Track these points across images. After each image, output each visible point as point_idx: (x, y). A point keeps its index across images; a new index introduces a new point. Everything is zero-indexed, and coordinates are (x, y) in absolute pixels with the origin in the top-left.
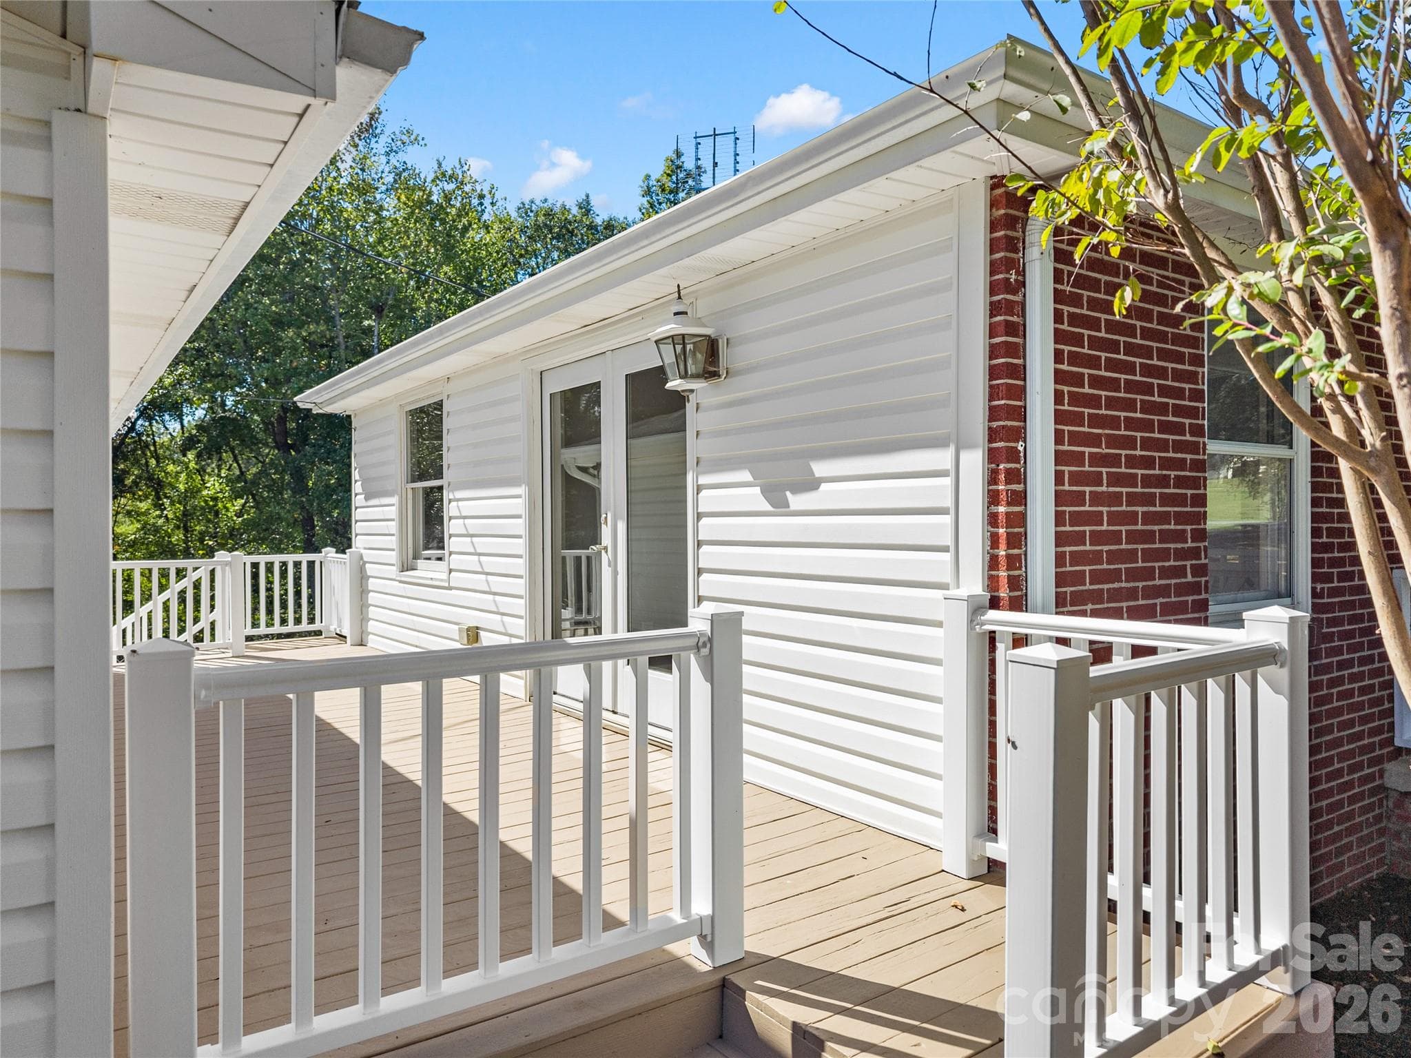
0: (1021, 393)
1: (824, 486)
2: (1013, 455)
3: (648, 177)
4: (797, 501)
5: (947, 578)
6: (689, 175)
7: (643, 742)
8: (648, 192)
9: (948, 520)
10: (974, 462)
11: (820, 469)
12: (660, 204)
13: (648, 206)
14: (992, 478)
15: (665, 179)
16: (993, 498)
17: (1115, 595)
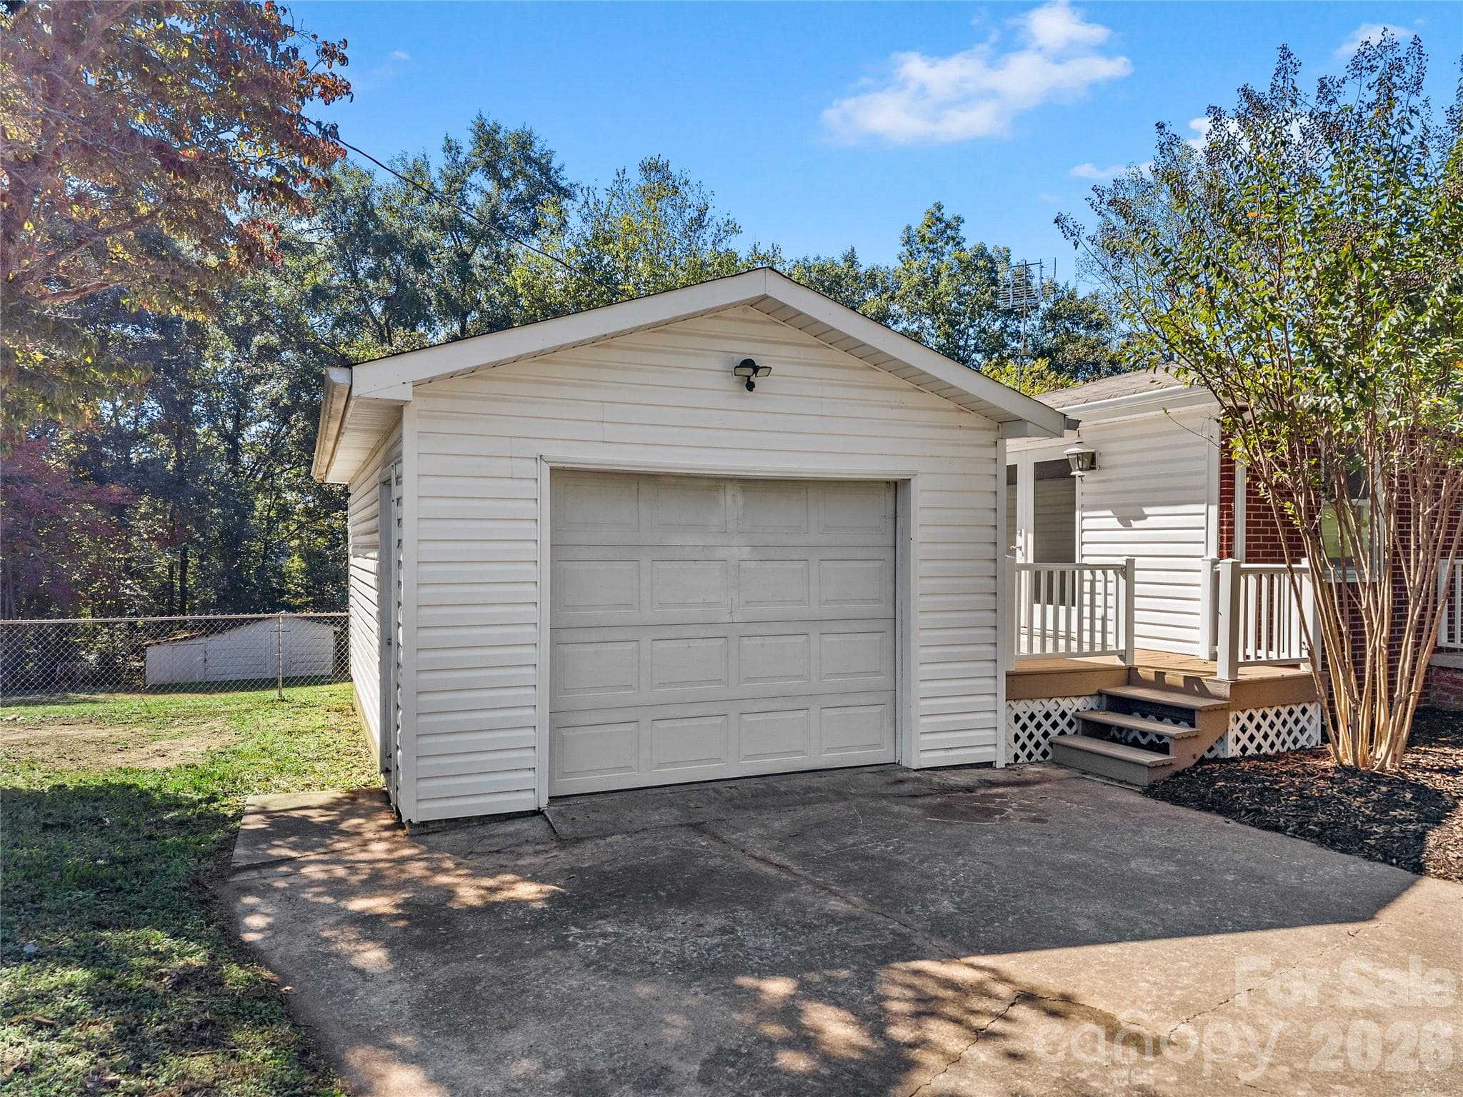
0: (1233, 485)
1: (1149, 518)
2: (1229, 508)
3: (909, 228)
4: (1135, 524)
5: (1203, 553)
6: (948, 226)
7: (1106, 594)
8: (908, 242)
9: (1204, 532)
10: (1214, 510)
11: (1147, 511)
12: (919, 252)
13: (908, 254)
14: (1221, 516)
15: (925, 231)
16: (1221, 523)
17: (1265, 554)
